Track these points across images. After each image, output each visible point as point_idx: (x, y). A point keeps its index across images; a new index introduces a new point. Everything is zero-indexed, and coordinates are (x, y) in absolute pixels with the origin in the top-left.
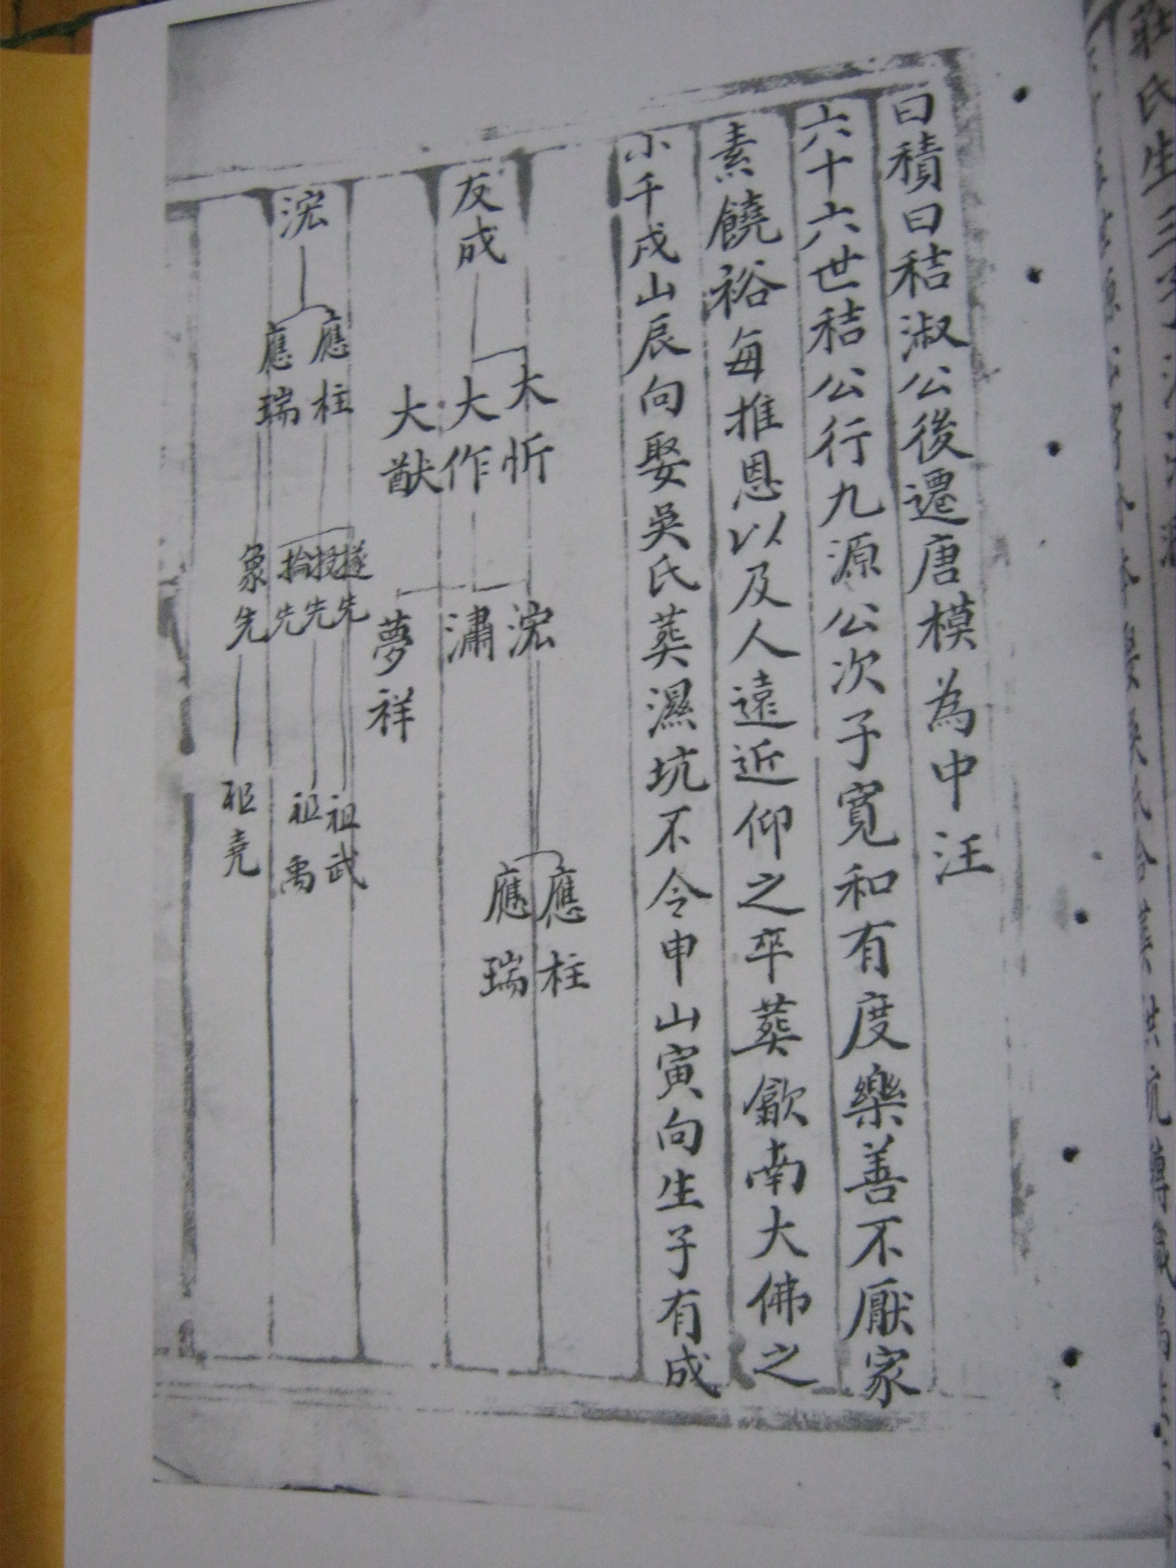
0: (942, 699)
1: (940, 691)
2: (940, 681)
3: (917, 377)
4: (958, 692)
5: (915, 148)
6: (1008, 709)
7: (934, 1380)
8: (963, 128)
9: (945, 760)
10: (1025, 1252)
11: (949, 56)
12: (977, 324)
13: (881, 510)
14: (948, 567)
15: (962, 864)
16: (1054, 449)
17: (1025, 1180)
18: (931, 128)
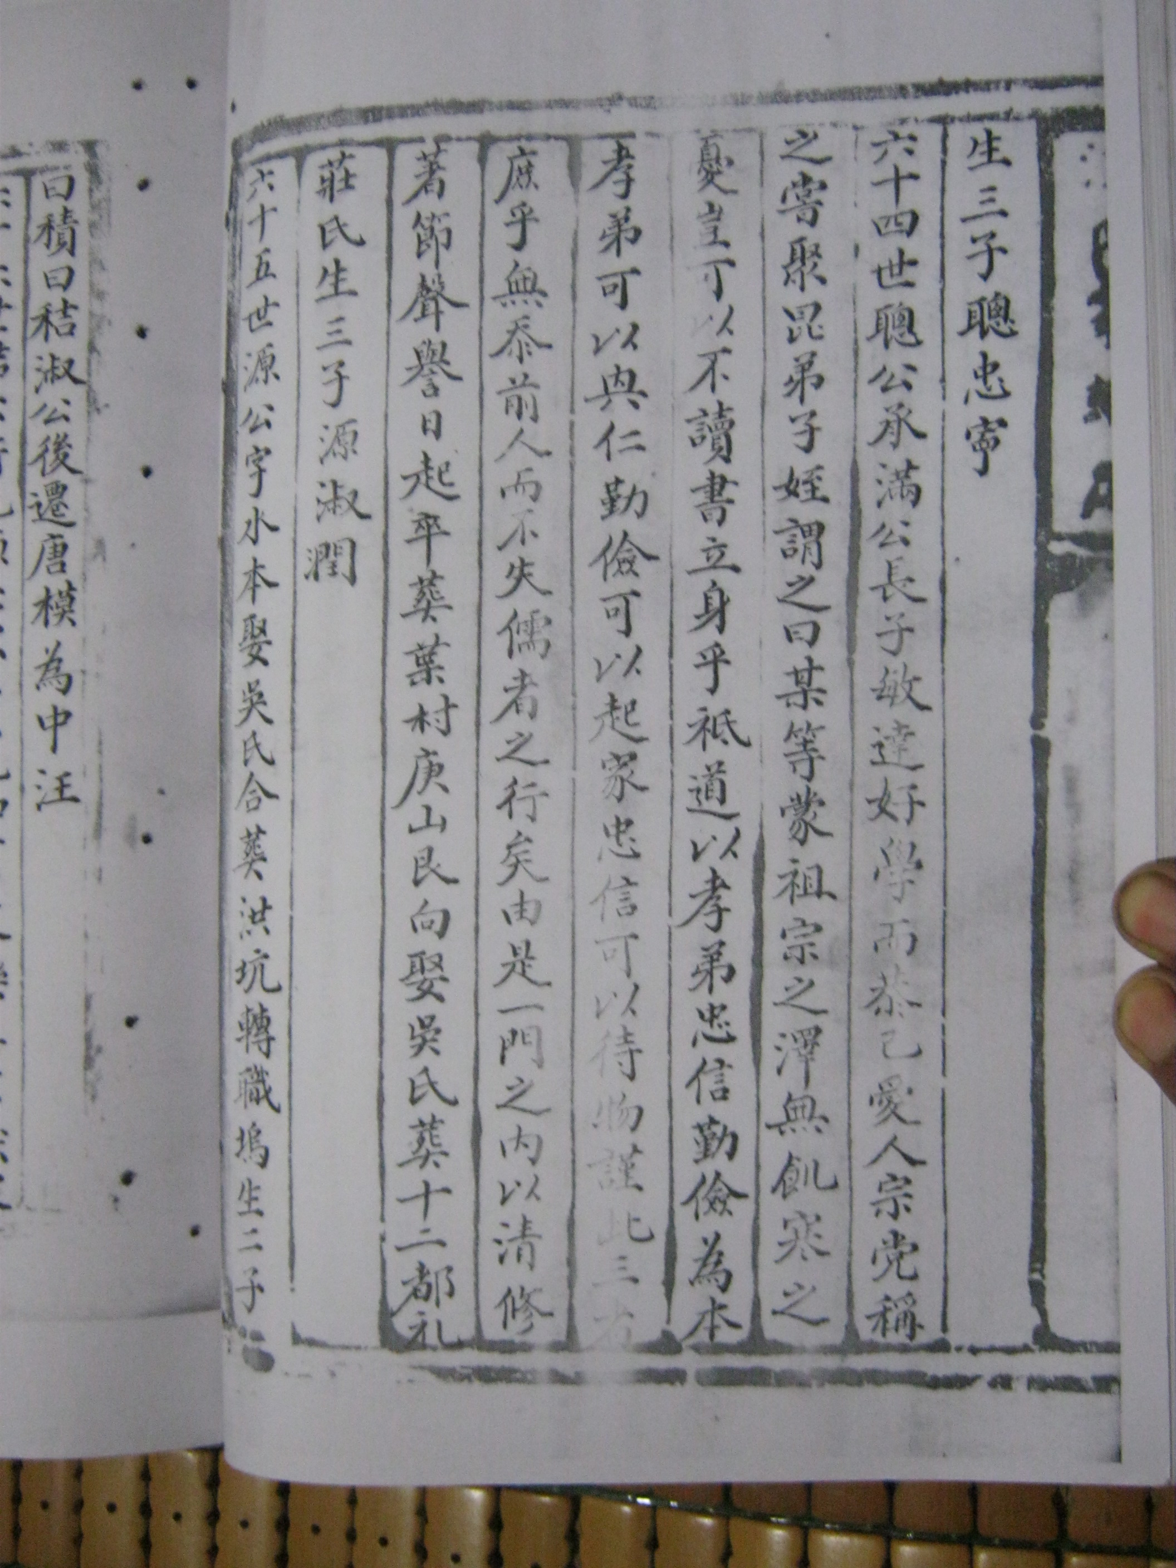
0: (47, 665)
1: (45, 658)
2: (47, 651)
3: (45, 406)
4: (60, 660)
5: (58, 220)
6: (98, 675)
7: (22, 1199)
8: (94, 207)
9: (47, 712)
10: (94, 1097)
11: (90, 146)
12: (94, 366)
13: (11, 512)
14: (58, 560)
15: (56, 795)
16: (147, 472)
17: (96, 1042)
18: (70, 204)
